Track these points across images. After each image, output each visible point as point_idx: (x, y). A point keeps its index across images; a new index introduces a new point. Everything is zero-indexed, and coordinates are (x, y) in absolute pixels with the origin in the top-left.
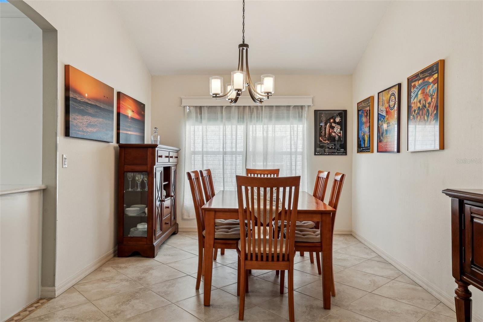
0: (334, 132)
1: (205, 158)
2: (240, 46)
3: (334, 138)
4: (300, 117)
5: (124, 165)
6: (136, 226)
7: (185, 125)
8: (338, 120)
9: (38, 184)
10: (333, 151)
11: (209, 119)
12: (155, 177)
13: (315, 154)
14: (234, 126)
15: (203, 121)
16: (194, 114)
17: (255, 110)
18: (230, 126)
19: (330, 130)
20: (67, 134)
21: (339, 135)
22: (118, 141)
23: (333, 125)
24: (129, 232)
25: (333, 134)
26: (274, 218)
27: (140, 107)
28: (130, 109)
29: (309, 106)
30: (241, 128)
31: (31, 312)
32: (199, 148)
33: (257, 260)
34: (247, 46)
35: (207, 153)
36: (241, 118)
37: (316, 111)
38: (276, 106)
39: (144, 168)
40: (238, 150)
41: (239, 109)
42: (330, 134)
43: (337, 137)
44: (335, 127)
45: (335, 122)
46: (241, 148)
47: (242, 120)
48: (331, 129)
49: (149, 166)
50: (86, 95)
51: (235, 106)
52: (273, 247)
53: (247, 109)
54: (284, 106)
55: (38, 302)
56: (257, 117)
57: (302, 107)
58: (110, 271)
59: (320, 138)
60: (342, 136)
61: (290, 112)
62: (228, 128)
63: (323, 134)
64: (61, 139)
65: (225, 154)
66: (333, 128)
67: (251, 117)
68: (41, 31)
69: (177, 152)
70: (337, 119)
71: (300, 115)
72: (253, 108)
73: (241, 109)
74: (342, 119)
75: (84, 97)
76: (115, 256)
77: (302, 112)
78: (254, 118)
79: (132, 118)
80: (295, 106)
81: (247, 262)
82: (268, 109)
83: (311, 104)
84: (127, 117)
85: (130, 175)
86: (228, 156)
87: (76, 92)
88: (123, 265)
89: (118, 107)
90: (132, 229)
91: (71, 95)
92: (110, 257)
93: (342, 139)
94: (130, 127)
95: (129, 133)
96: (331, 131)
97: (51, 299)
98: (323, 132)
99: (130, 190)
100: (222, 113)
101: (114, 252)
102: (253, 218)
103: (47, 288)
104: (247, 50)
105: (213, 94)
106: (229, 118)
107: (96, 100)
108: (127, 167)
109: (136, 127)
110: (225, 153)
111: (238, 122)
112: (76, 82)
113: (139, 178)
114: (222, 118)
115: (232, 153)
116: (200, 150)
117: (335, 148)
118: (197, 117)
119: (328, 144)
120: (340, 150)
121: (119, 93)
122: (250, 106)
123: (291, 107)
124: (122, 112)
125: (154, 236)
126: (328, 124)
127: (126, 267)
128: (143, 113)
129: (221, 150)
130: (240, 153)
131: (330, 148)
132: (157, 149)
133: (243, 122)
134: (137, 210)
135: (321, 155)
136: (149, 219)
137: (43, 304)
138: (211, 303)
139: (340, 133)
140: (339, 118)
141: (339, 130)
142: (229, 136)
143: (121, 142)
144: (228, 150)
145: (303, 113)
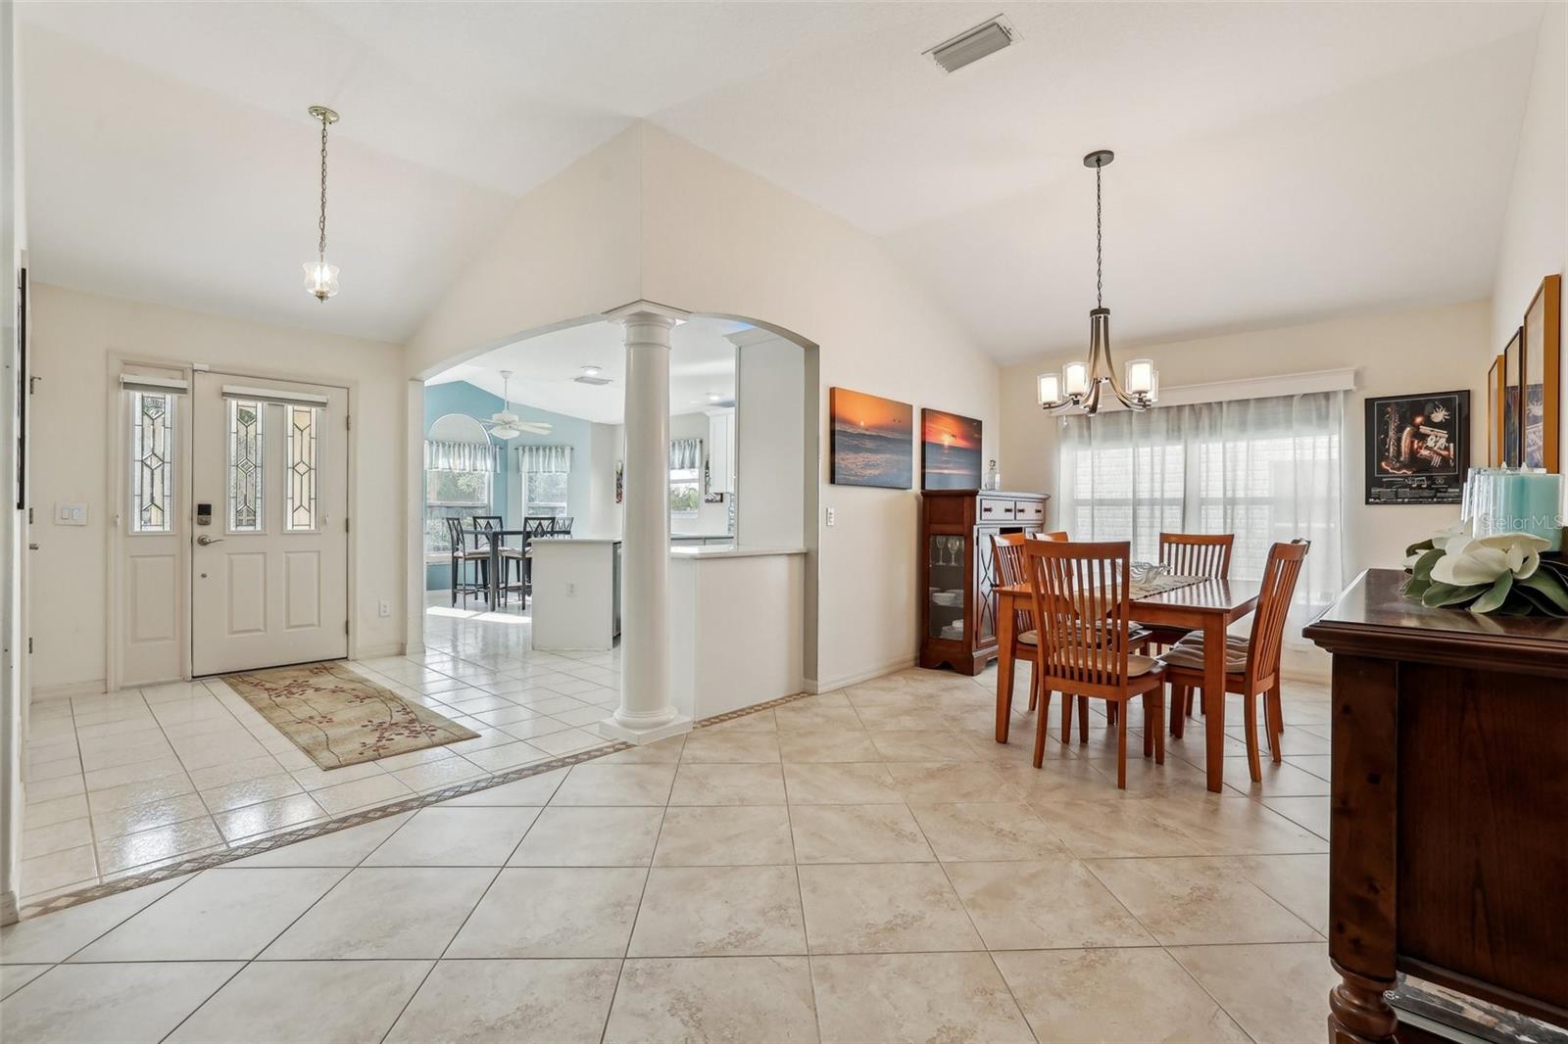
0: (1427, 448)
1: (1096, 512)
2: (1093, 312)
3: (1427, 461)
4: (1323, 418)
5: (931, 523)
6: (951, 624)
7: (1059, 451)
8: (1439, 416)
9: (798, 545)
10: (1426, 493)
11: (1106, 438)
12: (978, 544)
13: (1367, 503)
14: (1157, 449)
15: (1094, 443)
16: (1075, 432)
17: (1205, 412)
18: (1148, 449)
19: (1412, 443)
20: (832, 481)
21: (1445, 453)
22: (923, 486)
23: (1424, 429)
24: (939, 631)
25: (1425, 452)
26: (1110, 612)
27: (972, 428)
28: (946, 432)
29: (1346, 392)
30: (1174, 451)
31: (787, 701)
32: (1084, 493)
33: (1072, 678)
34: (1107, 311)
35: (1102, 503)
36: (1173, 430)
37: (1369, 403)
38: (1258, 400)
39: (958, 528)
40: (1168, 495)
41: (1168, 412)
42: (1413, 453)
43: (1436, 461)
44: (1429, 436)
45: (1429, 423)
46: (1174, 490)
47: (1176, 434)
48: (1416, 442)
49: (966, 525)
50: (862, 424)
51: (1160, 408)
52: (1090, 659)
53: (1187, 411)
54: (1277, 398)
55: (798, 695)
56: (1211, 427)
57: (1327, 395)
58: (900, 681)
59: (1383, 464)
60: (1452, 457)
61: (1294, 409)
62: (1144, 451)
63: (1391, 455)
64: (824, 486)
65: (1139, 505)
66: (1423, 437)
67: (1197, 428)
68: (803, 349)
69: (1044, 501)
70: (1438, 414)
71: (1324, 413)
72: (1201, 409)
73: (1173, 413)
74: (1452, 415)
75: (859, 427)
76: (916, 665)
77: (1327, 407)
78: (1203, 428)
79: (951, 448)
80: (1304, 395)
81: (1048, 678)
82: (1235, 408)
83: (1351, 386)
84: (941, 446)
85: (940, 539)
86: (1145, 507)
87: (846, 422)
88: (920, 678)
89: (923, 434)
90: (944, 628)
91: (838, 427)
92: (906, 665)
93: (1452, 465)
94: (947, 462)
95: (946, 471)
96: (1416, 446)
97: (814, 694)
98: (1391, 450)
99: (941, 563)
100: (1131, 423)
101: (916, 659)
102: (1071, 610)
103: (809, 681)
104: (1106, 319)
105: (1045, 404)
106: (1146, 433)
107: (880, 428)
108: (936, 528)
109: (962, 461)
110: (1136, 503)
111: (1168, 438)
112: (844, 409)
113: (955, 544)
114: (1131, 434)
115: (1152, 502)
116: (1088, 496)
117: (1429, 487)
118: (1081, 436)
119: (1407, 477)
120: (1445, 492)
121: (924, 411)
122: (1193, 405)
123: (1295, 398)
124: (929, 439)
125: (974, 642)
126: (1408, 429)
127: (922, 681)
128: (976, 435)
129: (1130, 496)
130: (1172, 502)
131: (1414, 486)
132: (978, 498)
133: (1179, 438)
134: (950, 597)
135: (1385, 503)
136: (966, 611)
137: (803, 697)
138: (1009, 741)
139: (1447, 449)
140: (1444, 413)
141: (1443, 441)
142: (1145, 469)
143: (927, 488)
144: (1144, 495)
145: (1331, 409)
